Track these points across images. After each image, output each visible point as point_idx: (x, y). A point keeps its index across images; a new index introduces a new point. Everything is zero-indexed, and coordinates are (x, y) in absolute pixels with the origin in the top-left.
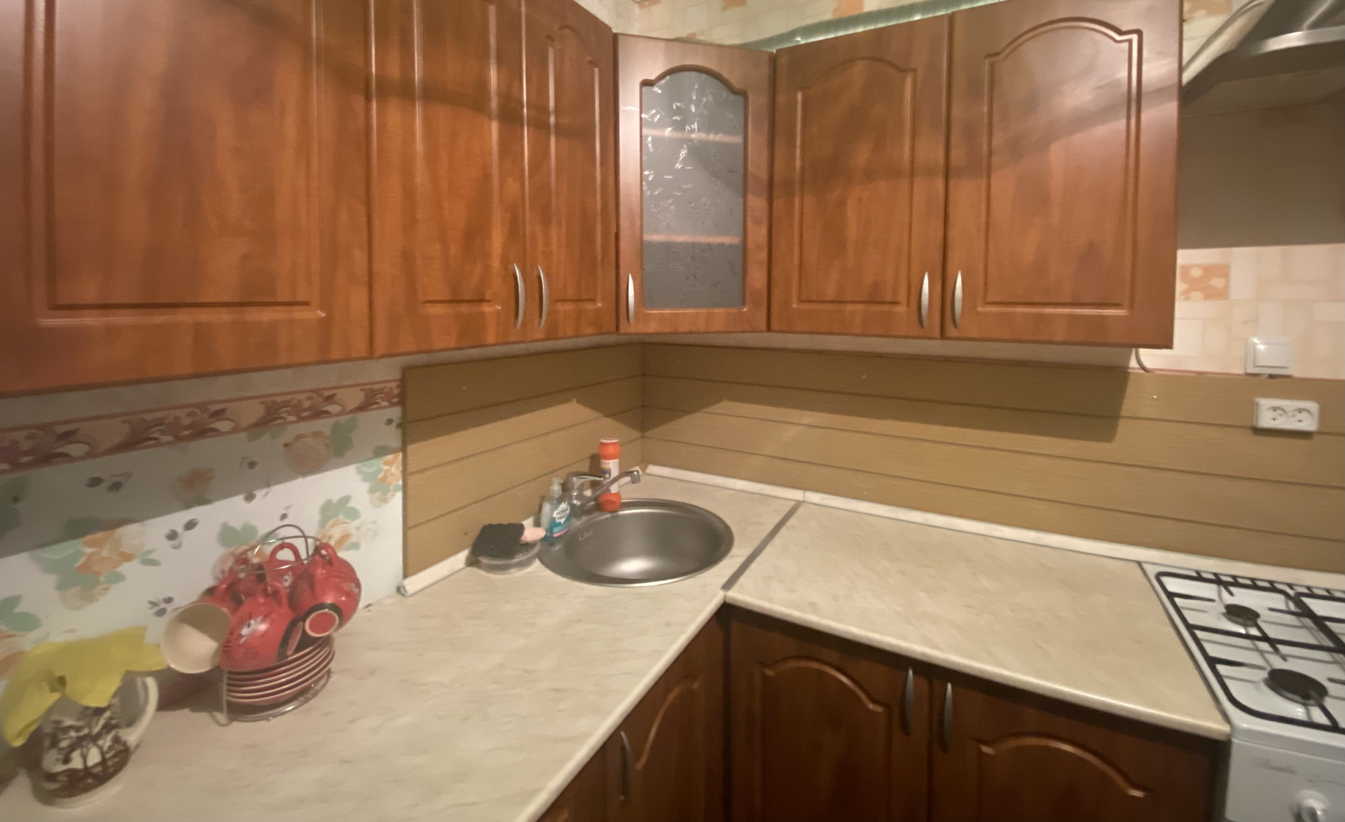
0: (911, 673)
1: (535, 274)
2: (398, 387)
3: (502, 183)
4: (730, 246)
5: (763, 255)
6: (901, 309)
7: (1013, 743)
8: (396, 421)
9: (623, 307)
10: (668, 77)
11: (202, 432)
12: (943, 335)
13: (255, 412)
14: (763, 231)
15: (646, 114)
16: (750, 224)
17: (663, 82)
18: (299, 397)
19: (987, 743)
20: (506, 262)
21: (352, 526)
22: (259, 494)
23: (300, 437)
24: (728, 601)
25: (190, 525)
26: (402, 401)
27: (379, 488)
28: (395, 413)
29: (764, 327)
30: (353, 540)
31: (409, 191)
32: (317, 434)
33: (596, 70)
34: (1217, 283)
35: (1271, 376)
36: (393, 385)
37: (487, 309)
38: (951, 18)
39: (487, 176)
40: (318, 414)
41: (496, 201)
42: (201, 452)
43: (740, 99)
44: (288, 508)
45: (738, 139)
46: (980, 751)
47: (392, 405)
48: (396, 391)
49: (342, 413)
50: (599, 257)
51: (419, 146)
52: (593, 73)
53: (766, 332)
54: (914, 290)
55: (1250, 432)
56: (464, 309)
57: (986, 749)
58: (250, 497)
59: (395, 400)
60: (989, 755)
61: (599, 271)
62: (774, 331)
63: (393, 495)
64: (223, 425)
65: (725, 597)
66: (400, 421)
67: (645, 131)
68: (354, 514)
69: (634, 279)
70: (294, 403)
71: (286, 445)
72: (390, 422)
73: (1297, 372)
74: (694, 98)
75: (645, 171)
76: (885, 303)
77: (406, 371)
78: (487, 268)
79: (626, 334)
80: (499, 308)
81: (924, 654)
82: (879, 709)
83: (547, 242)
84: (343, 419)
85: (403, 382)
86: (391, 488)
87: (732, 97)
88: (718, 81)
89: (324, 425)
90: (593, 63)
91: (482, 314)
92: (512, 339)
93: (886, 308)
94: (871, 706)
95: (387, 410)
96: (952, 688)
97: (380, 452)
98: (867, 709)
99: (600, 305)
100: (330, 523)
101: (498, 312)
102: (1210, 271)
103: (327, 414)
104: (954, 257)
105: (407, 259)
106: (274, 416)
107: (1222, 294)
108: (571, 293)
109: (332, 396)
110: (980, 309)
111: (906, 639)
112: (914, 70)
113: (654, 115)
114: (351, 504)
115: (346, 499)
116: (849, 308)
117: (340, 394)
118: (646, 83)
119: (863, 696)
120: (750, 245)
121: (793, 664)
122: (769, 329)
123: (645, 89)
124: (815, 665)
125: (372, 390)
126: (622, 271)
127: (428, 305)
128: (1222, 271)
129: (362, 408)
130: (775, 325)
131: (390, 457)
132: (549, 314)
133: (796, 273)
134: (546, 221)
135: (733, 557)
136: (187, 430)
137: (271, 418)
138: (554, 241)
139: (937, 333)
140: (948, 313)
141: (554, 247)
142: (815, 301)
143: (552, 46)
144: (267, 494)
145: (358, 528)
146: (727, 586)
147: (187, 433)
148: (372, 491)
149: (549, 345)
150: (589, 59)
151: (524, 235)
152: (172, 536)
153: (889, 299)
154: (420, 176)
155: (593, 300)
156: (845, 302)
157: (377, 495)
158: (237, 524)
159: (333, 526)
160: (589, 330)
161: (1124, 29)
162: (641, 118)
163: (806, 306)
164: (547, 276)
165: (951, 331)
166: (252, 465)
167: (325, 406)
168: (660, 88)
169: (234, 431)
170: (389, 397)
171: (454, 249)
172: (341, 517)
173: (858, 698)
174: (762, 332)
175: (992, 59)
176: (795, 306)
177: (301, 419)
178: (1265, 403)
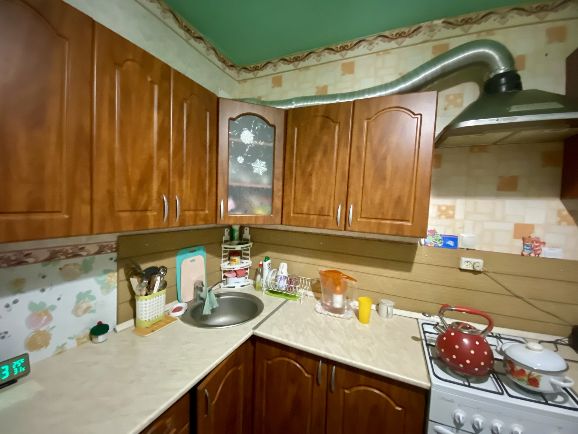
0: (321, 362)
1: (174, 199)
2: (115, 244)
3: (159, 160)
4: (267, 189)
5: (281, 193)
6: (331, 218)
7: (355, 389)
8: (114, 259)
9: (218, 213)
10: (241, 117)
11: (20, 263)
12: (345, 229)
13: (46, 255)
14: (281, 183)
15: (231, 132)
16: (275, 181)
17: (239, 119)
18: (68, 248)
19: (347, 389)
20: (160, 194)
21: (92, 303)
22: (47, 290)
23: (66, 265)
24: (255, 334)
25: (15, 302)
26: (117, 250)
27: (106, 288)
28: (114, 255)
29: (280, 223)
30: (93, 309)
31: (112, 165)
32: (75, 264)
33: (208, 113)
34: (451, 212)
35: (468, 249)
36: (114, 243)
37: (149, 214)
38: (354, 102)
39: (151, 158)
40: (75, 255)
41: (155, 168)
42: (19, 271)
43: (272, 128)
44: (61, 295)
45: (272, 145)
46: (344, 393)
47: (112, 252)
48: (115, 246)
49: (87, 255)
50: (207, 192)
51: (117, 145)
52: (206, 114)
53: (280, 225)
54: (335, 211)
55: (459, 270)
56: (138, 214)
57: (346, 391)
58: (43, 290)
59: (114, 250)
60: (347, 394)
61: (207, 198)
62: (283, 225)
63: (112, 290)
64: (30, 260)
65: (253, 332)
66: (116, 259)
67: (230, 139)
68: (93, 298)
69: (224, 201)
70: (64, 250)
71: (60, 269)
72: (111, 259)
73: (477, 248)
74: (252, 127)
75: (230, 156)
76: (325, 215)
77: (119, 237)
78: (150, 197)
79: (219, 224)
80: (155, 213)
81: (325, 355)
82: (309, 376)
83: (181, 185)
84: (88, 258)
85: (118, 243)
86: (112, 287)
87: (269, 127)
88: (263, 120)
89: (79, 260)
90: (206, 110)
91: (148, 216)
92: (161, 227)
93: (326, 217)
94: (306, 375)
95: (110, 254)
96: (335, 368)
97: (106, 272)
98: (304, 376)
99: (207, 212)
100: (82, 301)
101: (155, 215)
102: (448, 208)
103: (81, 255)
104: (351, 200)
105: (110, 194)
106: (54, 256)
107: (452, 217)
108: (192, 207)
109: (83, 248)
110: (359, 220)
111: (320, 349)
112: (340, 123)
113: (235, 133)
114: (92, 294)
115: (90, 292)
116: (312, 217)
117: (87, 247)
118: (231, 119)
119: (304, 371)
120: (275, 189)
121: (279, 359)
122: (282, 224)
123: (231, 121)
124: (287, 359)
125: (102, 246)
126: (219, 198)
127: (120, 213)
128: (453, 208)
129: (98, 253)
130: (284, 222)
131: (111, 274)
132: (180, 216)
133: (292, 202)
134: (181, 177)
135: (261, 316)
136: (14, 262)
137: (53, 257)
138: (184, 185)
139: (343, 229)
140: (347, 221)
141: (184, 188)
142: (300, 214)
143: (186, 103)
144: (51, 289)
145: (95, 304)
146: (255, 328)
147: (13, 263)
148: (102, 288)
149: (181, 228)
150: (205, 108)
151: (169, 182)
152: (7, 306)
153: (326, 214)
154: (117, 158)
155: (204, 210)
156: (310, 214)
157: (105, 290)
158: (37, 302)
159: (82, 303)
160: (202, 222)
161: (416, 113)
162: (229, 133)
163: (296, 215)
164: (179, 200)
165: (348, 228)
166: (44, 277)
167: (79, 252)
168: (238, 122)
169: (35, 262)
170: (111, 248)
171: (133, 189)
172: (87, 299)
173: (302, 372)
174: (279, 225)
175: (369, 120)
176: (292, 215)
177: (67, 258)
178: (464, 259)
